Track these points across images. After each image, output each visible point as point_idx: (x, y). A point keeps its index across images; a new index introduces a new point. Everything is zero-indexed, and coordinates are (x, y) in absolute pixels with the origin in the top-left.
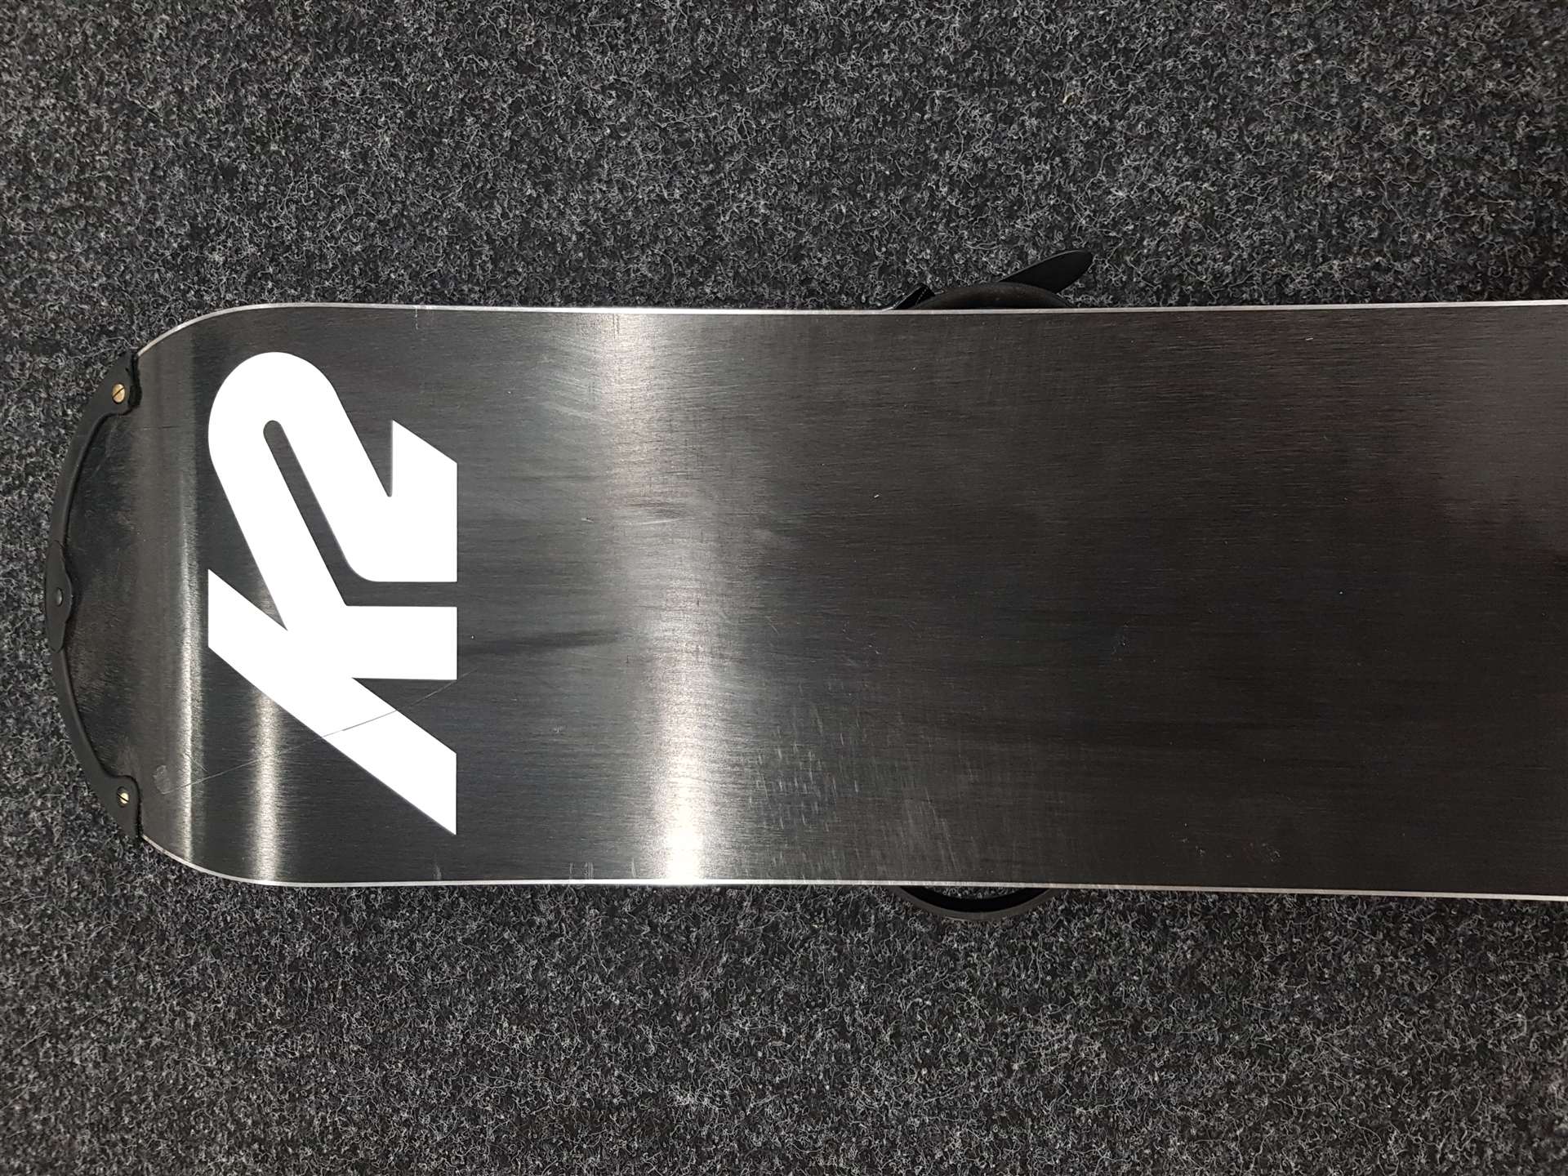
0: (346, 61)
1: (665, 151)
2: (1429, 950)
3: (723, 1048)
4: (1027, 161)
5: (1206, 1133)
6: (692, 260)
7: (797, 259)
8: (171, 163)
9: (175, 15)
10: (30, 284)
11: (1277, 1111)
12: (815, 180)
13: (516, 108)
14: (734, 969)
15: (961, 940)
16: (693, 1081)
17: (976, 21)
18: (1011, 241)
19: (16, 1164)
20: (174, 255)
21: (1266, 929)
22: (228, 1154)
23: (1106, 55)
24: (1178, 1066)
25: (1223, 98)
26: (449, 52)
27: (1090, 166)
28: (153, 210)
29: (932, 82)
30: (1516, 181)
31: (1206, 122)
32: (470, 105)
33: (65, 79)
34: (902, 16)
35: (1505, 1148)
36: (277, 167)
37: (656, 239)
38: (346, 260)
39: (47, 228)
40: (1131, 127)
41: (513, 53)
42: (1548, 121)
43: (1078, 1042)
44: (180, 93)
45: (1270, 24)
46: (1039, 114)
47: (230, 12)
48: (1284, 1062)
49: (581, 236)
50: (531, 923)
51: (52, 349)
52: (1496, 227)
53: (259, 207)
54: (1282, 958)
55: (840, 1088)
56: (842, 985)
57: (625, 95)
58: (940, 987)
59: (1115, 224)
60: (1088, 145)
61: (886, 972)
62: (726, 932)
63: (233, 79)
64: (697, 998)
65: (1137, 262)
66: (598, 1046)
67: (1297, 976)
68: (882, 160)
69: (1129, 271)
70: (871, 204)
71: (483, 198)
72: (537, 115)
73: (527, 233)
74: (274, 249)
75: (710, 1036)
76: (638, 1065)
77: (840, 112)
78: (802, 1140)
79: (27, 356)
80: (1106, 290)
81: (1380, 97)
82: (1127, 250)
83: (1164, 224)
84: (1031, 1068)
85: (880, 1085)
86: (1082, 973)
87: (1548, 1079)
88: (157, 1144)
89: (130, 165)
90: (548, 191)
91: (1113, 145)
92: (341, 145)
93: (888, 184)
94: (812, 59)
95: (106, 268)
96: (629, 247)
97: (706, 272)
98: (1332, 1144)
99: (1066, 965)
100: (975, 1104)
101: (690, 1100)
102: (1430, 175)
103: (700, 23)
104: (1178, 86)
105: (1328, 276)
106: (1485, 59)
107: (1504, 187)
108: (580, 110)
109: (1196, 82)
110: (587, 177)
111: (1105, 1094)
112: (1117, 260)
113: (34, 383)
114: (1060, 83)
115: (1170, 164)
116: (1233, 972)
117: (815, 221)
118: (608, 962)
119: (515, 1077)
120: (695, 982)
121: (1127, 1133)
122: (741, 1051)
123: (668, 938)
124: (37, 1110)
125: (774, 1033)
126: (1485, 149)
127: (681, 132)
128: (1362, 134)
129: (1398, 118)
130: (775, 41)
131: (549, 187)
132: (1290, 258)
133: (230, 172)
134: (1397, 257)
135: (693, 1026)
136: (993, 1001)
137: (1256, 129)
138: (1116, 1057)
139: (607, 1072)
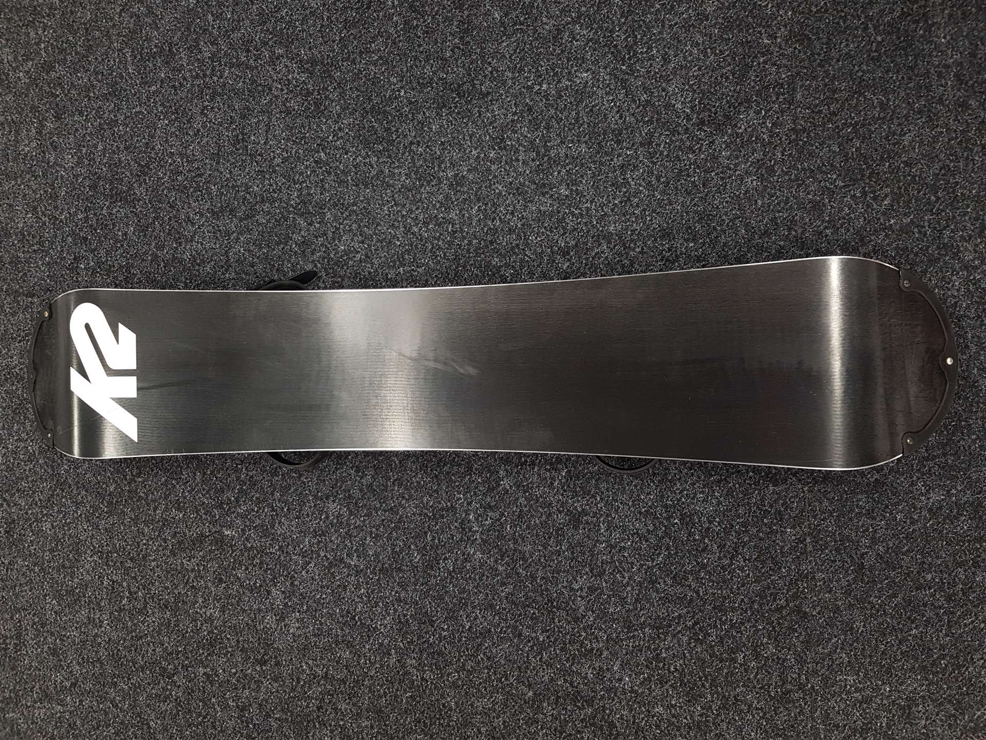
0: (120, 204)
1: (214, 233)
2: (436, 476)
3: (238, 516)
4: (316, 237)
5: (377, 535)
6: (222, 267)
7: (253, 267)
8: (68, 236)
9: (68, 188)
10: (25, 274)
11: (396, 528)
12: (257, 242)
13: (170, 219)
14: (241, 491)
15: (306, 478)
16: (230, 527)
17: (301, 194)
18: (314, 261)
19: (26, 563)
20: (69, 265)
21: (391, 471)
22: (91, 557)
23: (337, 206)
24: (368, 515)
25: (370, 219)
26: (150, 202)
27: (334, 239)
28: (62, 251)
29: (289, 212)
30: (450, 244)
31: (365, 226)
32: (156, 218)
33: (35, 208)
34: (280, 192)
35: (459, 536)
36: (100, 238)
37: (212, 260)
38: (121, 267)
39: (30, 257)
40: (345, 227)
41: (169, 202)
42: (458, 226)
43: (340, 509)
44: (70, 213)
45: (382, 196)
46: (320, 223)
47: (84, 187)
48: (398, 513)
49: (190, 259)
50: (180, 478)
51: (33, 296)
52: (444, 258)
53: (95, 250)
54: (396, 480)
55: (273, 527)
56: (272, 494)
57: (202, 215)
58: (301, 493)
59: (341, 257)
60: (333, 232)
61: (285, 490)
62: (238, 478)
63: (85, 210)
64: (230, 500)
65: (348, 269)
66: (201, 517)
67: (400, 485)
68: (276, 236)
69: (345, 271)
70: (274, 249)
71: (160, 247)
72: (176, 221)
73: (174, 258)
74: (99, 264)
75: (234, 512)
76: (214, 522)
77: (264, 221)
78: (262, 544)
79: (25, 298)
80: (340, 277)
81: (412, 218)
82: (345, 265)
83: (354, 257)
84: (327, 517)
85: (284, 525)
86: (341, 487)
87: (470, 514)
88: (69, 555)
89: (55, 236)
90: (180, 245)
91: (340, 233)
92: (119, 230)
93: (278, 244)
94: (255, 205)
95: (48, 270)
96: (204, 263)
97: (227, 270)
98: (412, 538)
99: (336, 485)
100: (312, 530)
101: (229, 533)
102: (426, 242)
103: (223, 193)
104: (357, 215)
105: (399, 273)
106: (440, 207)
107: (447, 246)
108: (189, 220)
109: (362, 214)
110: (191, 241)
111: (349, 525)
112: (342, 268)
113: (27, 307)
114: (324, 213)
115: (356, 239)
116: (383, 485)
117: (258, 255)
118: (204, 490)
119: (177, 527)
120: (230, 495)
121: (355, 537)
122: (243, 516)
123: (221, 481)
124: (32, 546)
125: (253, 510)
126: (441, 234)
127: (218, 227)
128: (408, 230)
129: (417, 225)
130: (245, 199)
131: (180, 244)
132: (389, 267)
133: (86, 239)
134: (418, 267)
135: (229, 510)
136: (316, 497)
137: (379, 228)
138: (351, 513)
139: (204, 525)
